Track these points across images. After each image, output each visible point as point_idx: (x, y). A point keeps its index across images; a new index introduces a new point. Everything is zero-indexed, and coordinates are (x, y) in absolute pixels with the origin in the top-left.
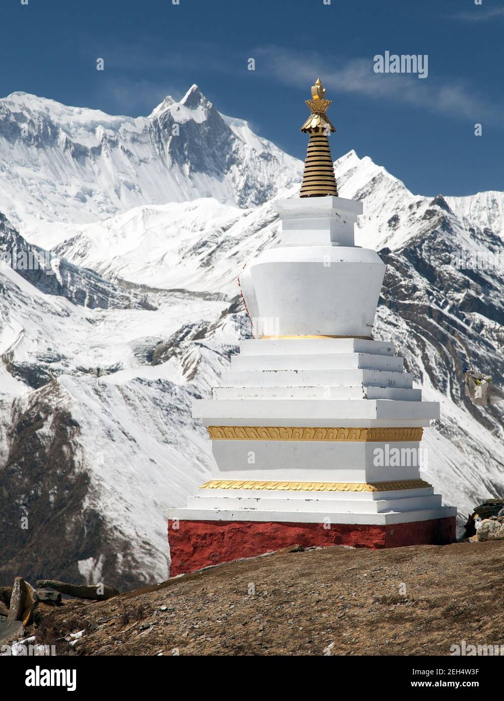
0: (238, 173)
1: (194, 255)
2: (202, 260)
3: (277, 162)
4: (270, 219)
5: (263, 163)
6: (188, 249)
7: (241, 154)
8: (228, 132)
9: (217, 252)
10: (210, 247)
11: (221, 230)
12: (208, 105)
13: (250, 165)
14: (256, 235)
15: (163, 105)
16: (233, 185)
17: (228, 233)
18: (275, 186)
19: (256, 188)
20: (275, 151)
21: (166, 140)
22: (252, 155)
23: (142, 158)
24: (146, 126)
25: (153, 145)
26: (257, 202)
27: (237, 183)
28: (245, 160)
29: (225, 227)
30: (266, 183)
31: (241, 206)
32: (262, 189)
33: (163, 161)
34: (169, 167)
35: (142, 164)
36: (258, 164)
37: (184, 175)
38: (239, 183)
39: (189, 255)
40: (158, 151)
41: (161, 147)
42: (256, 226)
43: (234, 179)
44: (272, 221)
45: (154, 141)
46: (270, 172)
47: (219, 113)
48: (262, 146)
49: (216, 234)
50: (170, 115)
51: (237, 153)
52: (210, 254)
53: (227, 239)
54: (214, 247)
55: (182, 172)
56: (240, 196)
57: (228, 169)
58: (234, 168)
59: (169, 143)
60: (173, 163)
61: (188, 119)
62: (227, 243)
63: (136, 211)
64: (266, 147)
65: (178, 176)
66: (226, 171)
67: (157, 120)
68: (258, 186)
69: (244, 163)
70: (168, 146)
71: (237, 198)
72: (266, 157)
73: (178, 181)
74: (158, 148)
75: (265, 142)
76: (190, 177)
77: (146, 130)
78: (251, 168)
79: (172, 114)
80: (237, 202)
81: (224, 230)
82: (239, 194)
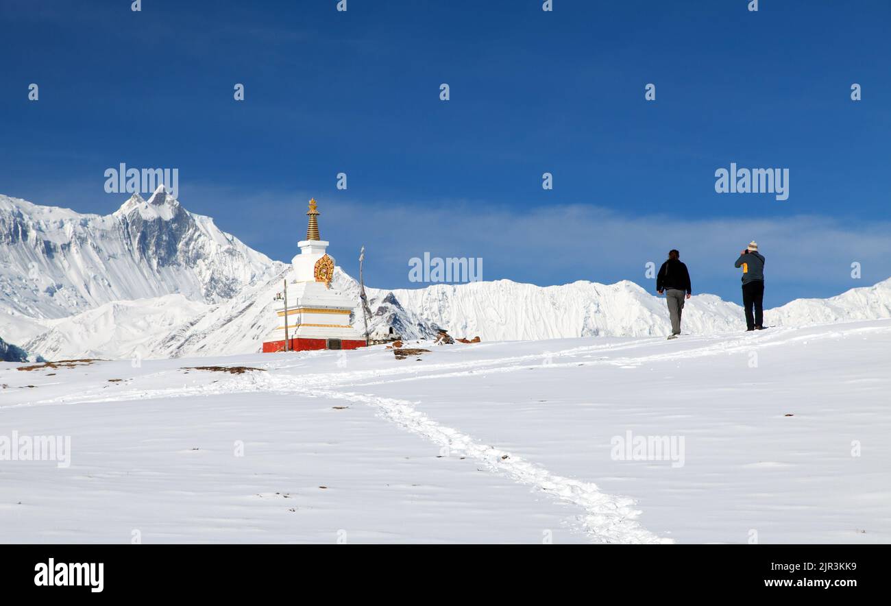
0: (205, 268)
1: (163, 348)
2: (172, 352)
3: (242, 257)
4: (236, 315)
5: (228, 258)
6: (157, 343)
7: (207, 250)
8: (194, 228)
9: (186, 345)
10: (179, 340)
11: (189, 325)
12: (175, 203)
13: (216, 260)
14: (223, 329)
15: (131, 202)
16: (200, 278)
17: (195, 327)
18: (240, 280)
19: (222, 282)
20: (240, 245)
21: (135, 237)
22: (217, 250)
23: (111, 254)
24: (115, 224)
25: (122, 241)
26: (223, 294)
27: (203, 276)
28: (211, 255)
29: (192, 321)
30: (231, 277)
31: (208, 298)
32: (227, 282)
33: (131, 256)
34: (137, 261)
35: (111, 259)
36: (224, 258)
37: (152, 269)
38: (205, 277)
39: (158, 348)
40: (126, 247)
41: (129, 243)
42: (222, 321)
43: (200, 273)
44: (237, 317)
45: (123, 237)
46: (235, 266)
47: (185, 210)
48: (227, 241)
49: (184, 328)
50: (138, 213)
51: (203, 248)
52: (179, 348)
53: (195, 333)
54: (183, 340)
55: (150, 266)
56: (207, 289)
57: (195, 263)
58: (199, 262)
59: (137, 239)
60: (141, 258)
61: (156, 216)
62: (195, 337)
63: (107, 307)
64: (230, 242)
65: (146, 271)
66: (192, 265)
67: (125, 218)
68: (224, 280)
69: (210, 259)
70: (137, 242)
71: (204, 291)
72: (231, 253)
73: (146, 275)
74: (127, 244)
75: (229, 236)
76: (159, 272)
77: (115, 227)
78: (217, 262)
79: (140, 212)
80: (203, 295)
81: (192, 324)
82: (205, 287)
